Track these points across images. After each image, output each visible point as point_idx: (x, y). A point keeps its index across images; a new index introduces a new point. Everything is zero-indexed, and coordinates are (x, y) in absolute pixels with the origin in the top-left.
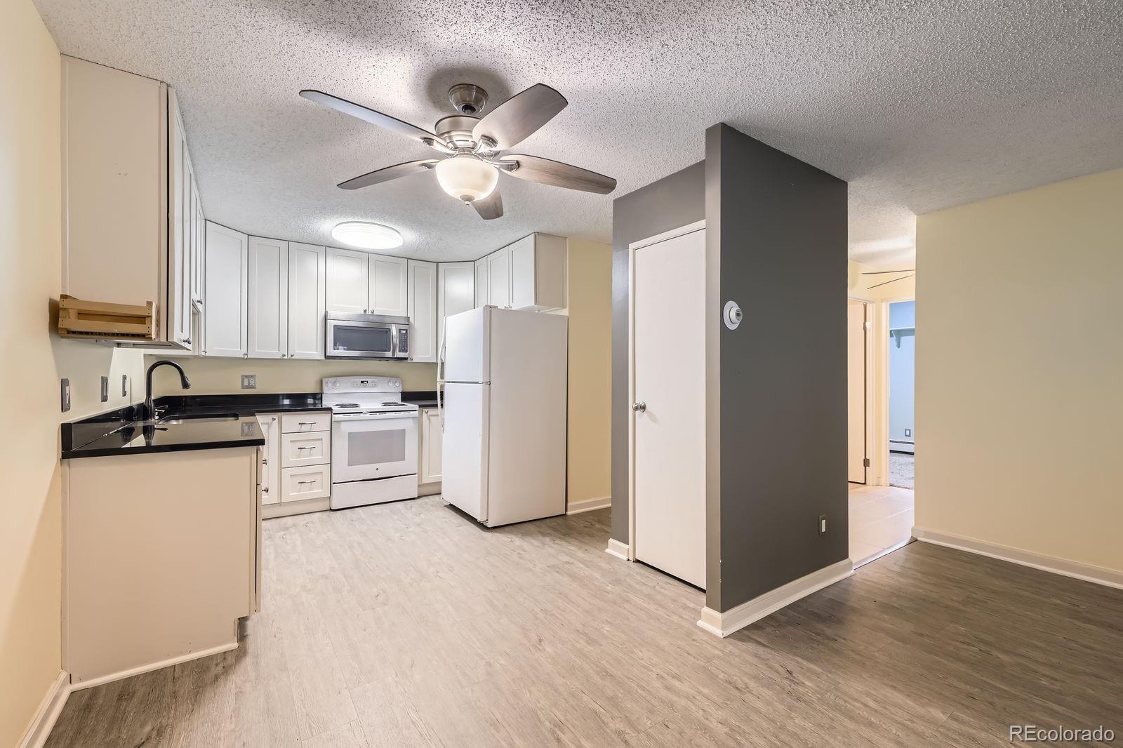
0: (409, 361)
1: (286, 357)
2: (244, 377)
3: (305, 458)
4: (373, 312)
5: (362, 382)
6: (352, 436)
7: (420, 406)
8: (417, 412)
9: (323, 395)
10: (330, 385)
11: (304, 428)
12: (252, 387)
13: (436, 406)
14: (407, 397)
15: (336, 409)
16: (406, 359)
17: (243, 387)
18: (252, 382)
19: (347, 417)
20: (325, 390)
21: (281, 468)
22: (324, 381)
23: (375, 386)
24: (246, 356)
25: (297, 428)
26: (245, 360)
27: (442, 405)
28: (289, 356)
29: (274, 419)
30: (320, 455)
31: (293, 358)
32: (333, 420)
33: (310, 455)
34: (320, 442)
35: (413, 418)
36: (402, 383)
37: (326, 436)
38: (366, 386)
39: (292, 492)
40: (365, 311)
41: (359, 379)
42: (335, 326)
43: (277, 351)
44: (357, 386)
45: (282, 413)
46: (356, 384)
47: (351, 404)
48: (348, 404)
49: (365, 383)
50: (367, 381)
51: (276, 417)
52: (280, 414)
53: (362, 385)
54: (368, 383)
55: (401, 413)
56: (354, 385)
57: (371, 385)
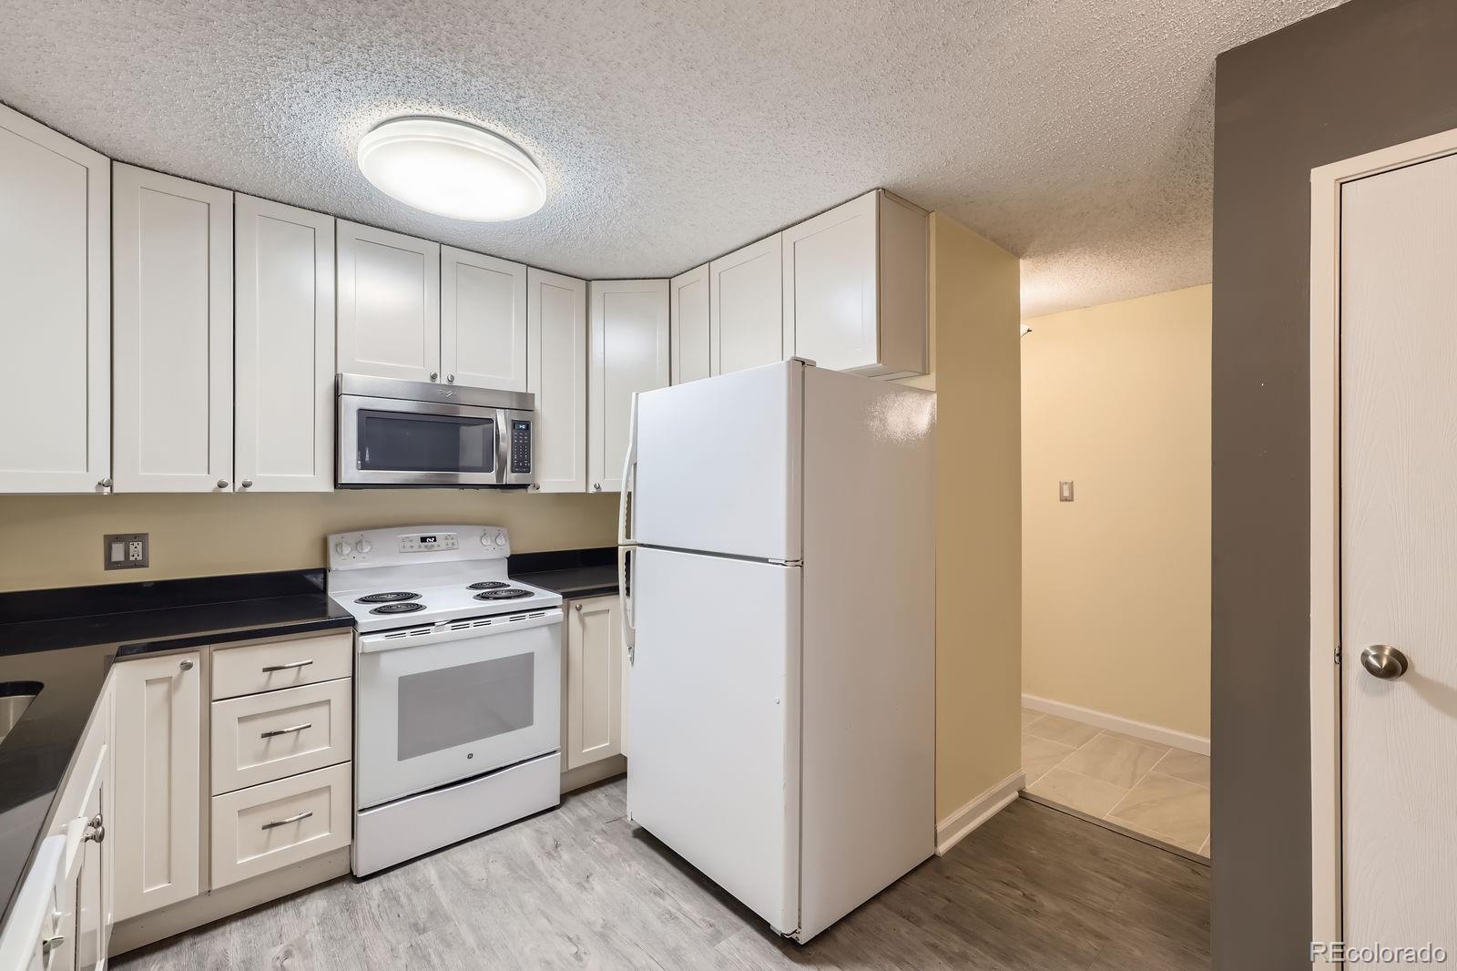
0: (530, 490)
1: (229, 489)
2: (110, 540)
3: (281, 757)
4: (451, 380)
5: (423, 540)
6: (409, 687)
7: (565, 596)
8: (558, 612)
9: (330, 576)
10: (346, 550)
11: (279, 679)
12: (136, 565)
13: (615, 590)
14: (523, 566)
15: (365, 616)
16: (525, 486)
17: (110, 565)
18: (136, 550)
19: (396, 641)
20: (335, 563)
21: (207, 795)
22: (332, 541)
23: (452, 547)
24: (107, 490)
25: (261, 680)
26: (105, 501)
27: (628, 589)
28: (239, 485)
29: (187, 666)
30: (324, 744)
31: (248, 490)
32: (359, 650)
33: (296, 748)
34: (324, 709)
35: (549, 625)
36: (511, 538)
37: (339, 693)
38: (430, 549)
39: (242, 857)
40: (434, 377)
41: (416, 535)
42: (360, 411)
43: (206, 474)
44: (413, 550)
45: (213, 646)
46: (408, 544)
47: (398, 594)
48: (391, 594)
49: (429, 543)
50: (435, 537)
51: (193, 658)
52: (206, 649)
53: (423, 549)
54: (435, 541)
55: (523, 618)
56: (404, 547)
57: (443, 546)
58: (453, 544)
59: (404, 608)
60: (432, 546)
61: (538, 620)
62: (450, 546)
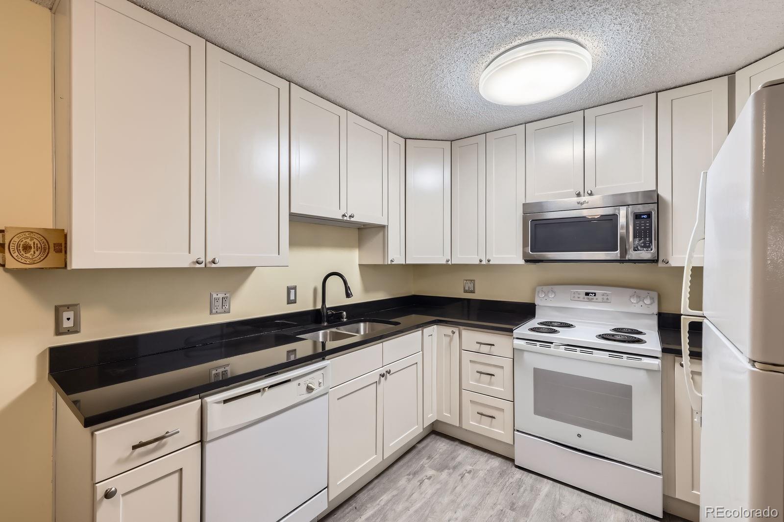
1: (484, 263)
2: (465, 282)
4: (591, 193)
5: (587, 294)
6: (538, 373)
7: (664, 351)
8: (657, 362)
9: (537, 308)
11: (484, 349)
12: (471, 292)
16: (653, 261)
17: (465, 291)
18: (471, 286)
19: (531, 347)
20: (537, 300)
22: (537, 290)
23: (606, 301)
24: (449, 263)
25: (476, 347)
28: (486, 261)
29: (454, 333)
32: (514, 347)
34: (500, 370)
35: (648, 370)
36: (659, 300)
37: (508, 364)
38: (590, 300)
41: (583, 290)
44: (579, 299)
45: (463, 327)
46: (577, 296)
47: (561, 323)
48: (557, 322)
49: (591, 296)
50: (595, 294)
51: (456, 330)
52: (461, 327)
53: (586, 300)
54: (595, 295)
55: (621, 358)
56: (574, 297)
57: (600, 299)
58: (607, 299)
59: (546, 330)
60: (592, 299)
61: (634, 362)
62: (605, 300)
